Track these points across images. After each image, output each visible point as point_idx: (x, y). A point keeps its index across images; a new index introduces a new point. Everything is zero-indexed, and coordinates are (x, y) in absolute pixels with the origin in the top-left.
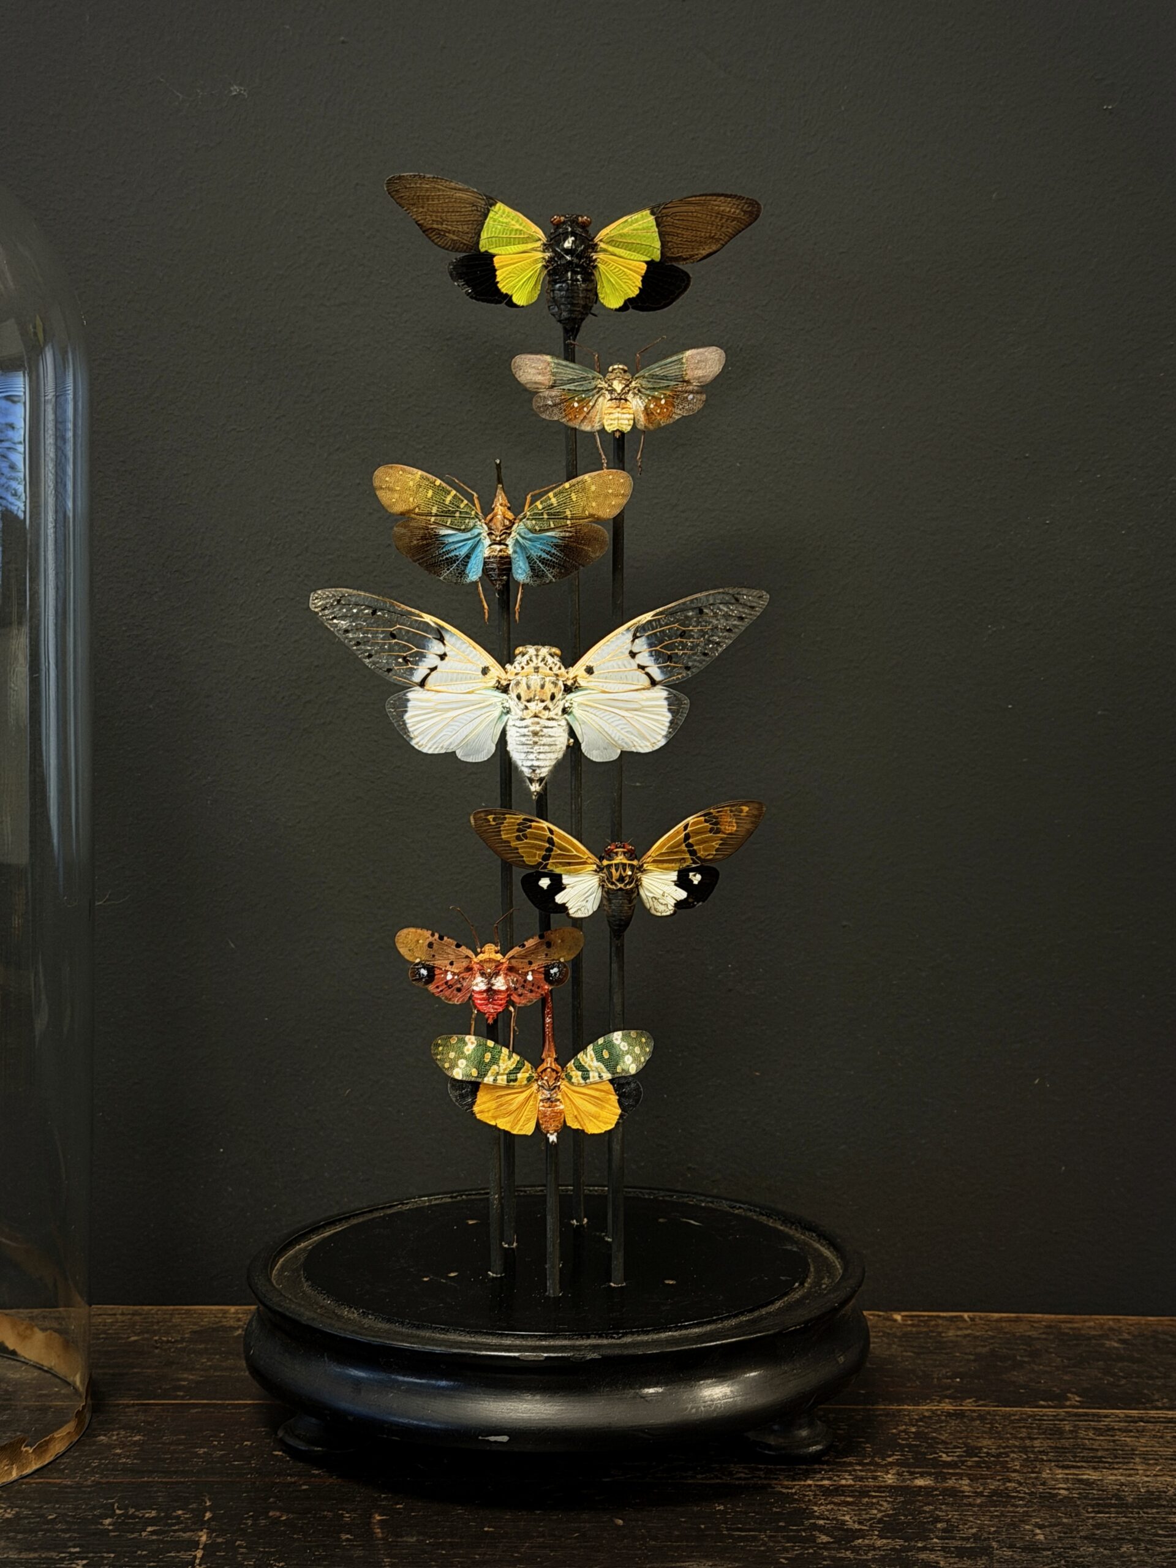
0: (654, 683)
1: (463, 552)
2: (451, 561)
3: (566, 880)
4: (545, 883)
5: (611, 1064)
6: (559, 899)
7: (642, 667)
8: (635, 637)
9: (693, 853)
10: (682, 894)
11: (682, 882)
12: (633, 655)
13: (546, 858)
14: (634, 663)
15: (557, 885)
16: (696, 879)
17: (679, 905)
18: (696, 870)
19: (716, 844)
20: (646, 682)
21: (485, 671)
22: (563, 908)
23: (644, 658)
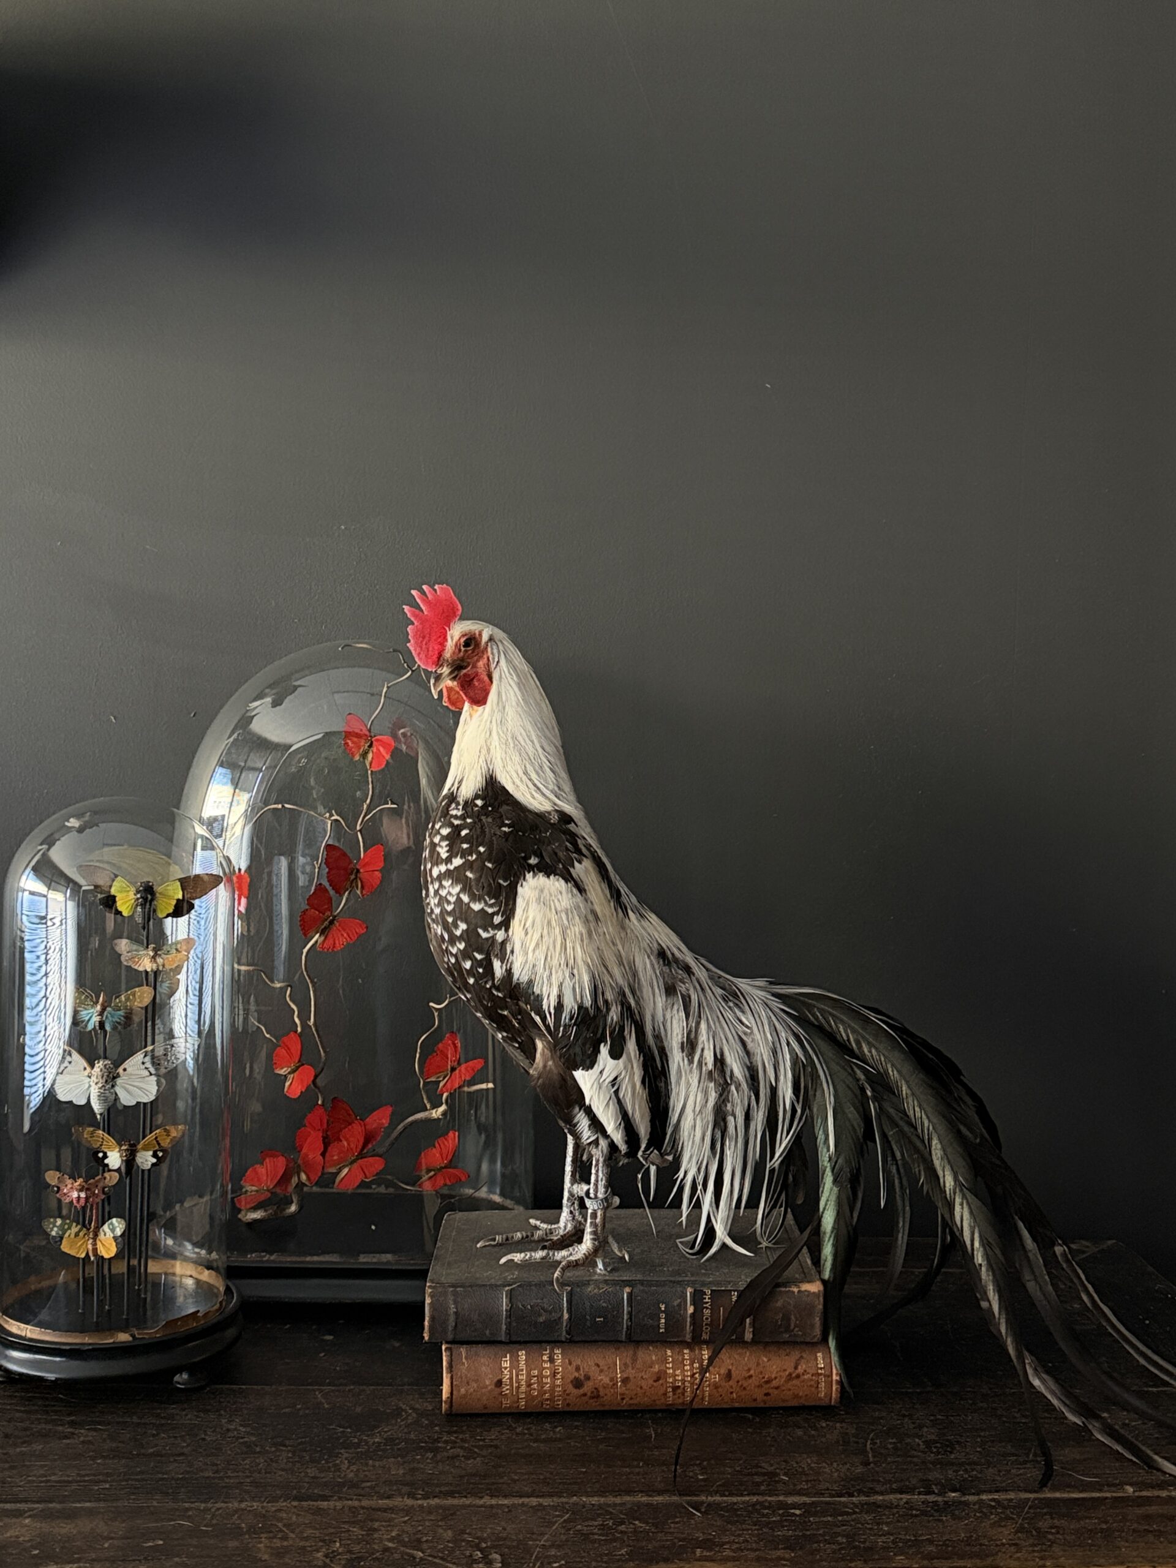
0: (151, 1074)
1: (87, 1018)
2: (83, 1022)
3: (109, 1154)
4: (101, 1155)
5: (113, 1230)
6: (106, 1161)
7: (146, 1068)
8: (145, 1056)
9: (159, 1144)
10: (154, 1160)
11: (155, 1155)
12: (143, 1063)
13: (101, 1145)
14: (144, 1067)
15: (105, 1156)
16: (160, 1154)
17: (153, 1165)
18: (161, 1151)
19: (168, 1141)
20: (147, 1073)
21: (85, 1069)
22: (107, 1165)
23: (148, 1065)
